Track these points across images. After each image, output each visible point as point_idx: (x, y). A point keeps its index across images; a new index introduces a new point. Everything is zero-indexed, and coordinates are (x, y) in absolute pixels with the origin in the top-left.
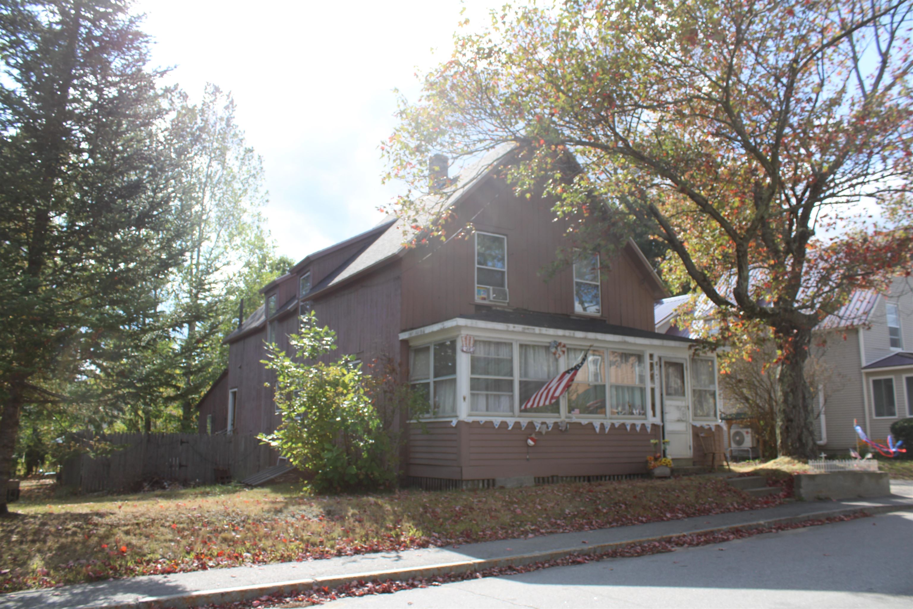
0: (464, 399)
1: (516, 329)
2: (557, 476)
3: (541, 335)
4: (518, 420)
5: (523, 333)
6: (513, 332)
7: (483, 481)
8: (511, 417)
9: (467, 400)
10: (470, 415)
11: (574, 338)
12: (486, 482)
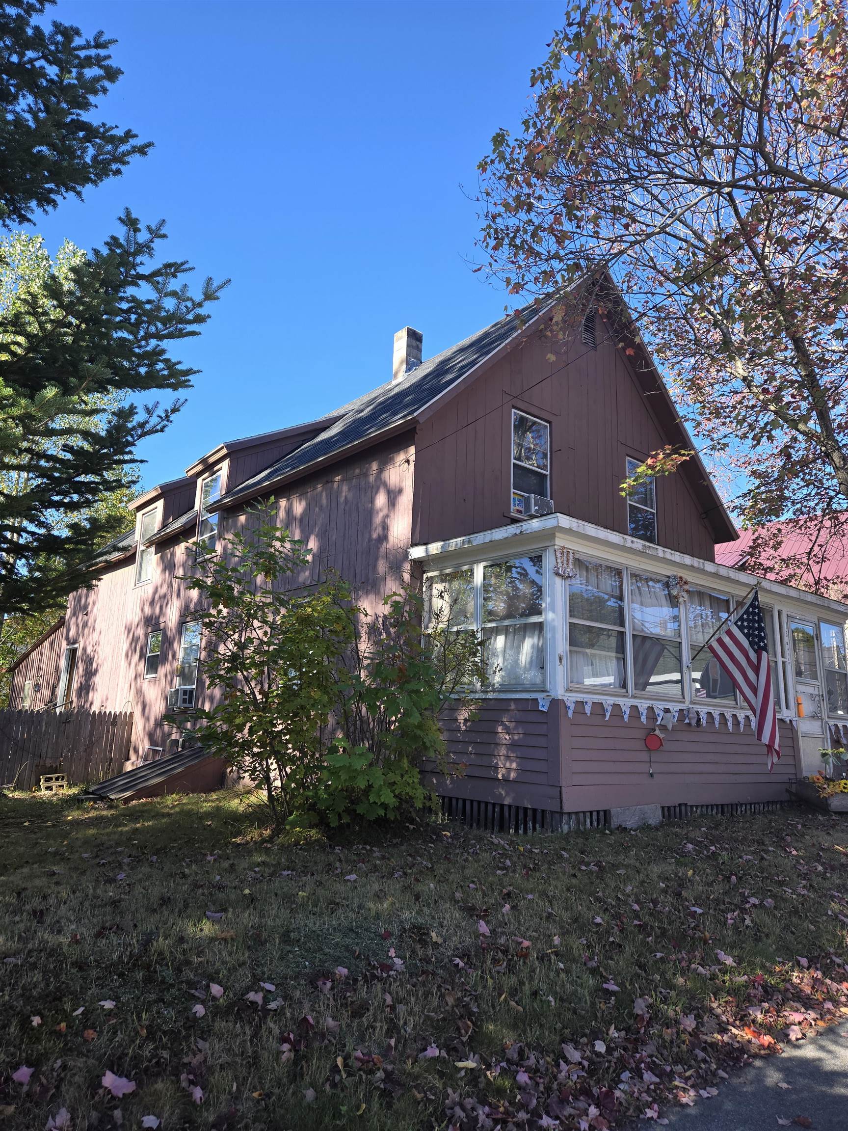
0: (560, 659)
1: (634, 546)
2: (686, 804)
3: (665, 560)
4: (635, 702)
5: (641, 553)
6: (631, 550)
7: (591, 812)
8: (624, 696)
9: (564, 661)
10: (569, 690)
11: (703, 571)
12: (595, 814)
